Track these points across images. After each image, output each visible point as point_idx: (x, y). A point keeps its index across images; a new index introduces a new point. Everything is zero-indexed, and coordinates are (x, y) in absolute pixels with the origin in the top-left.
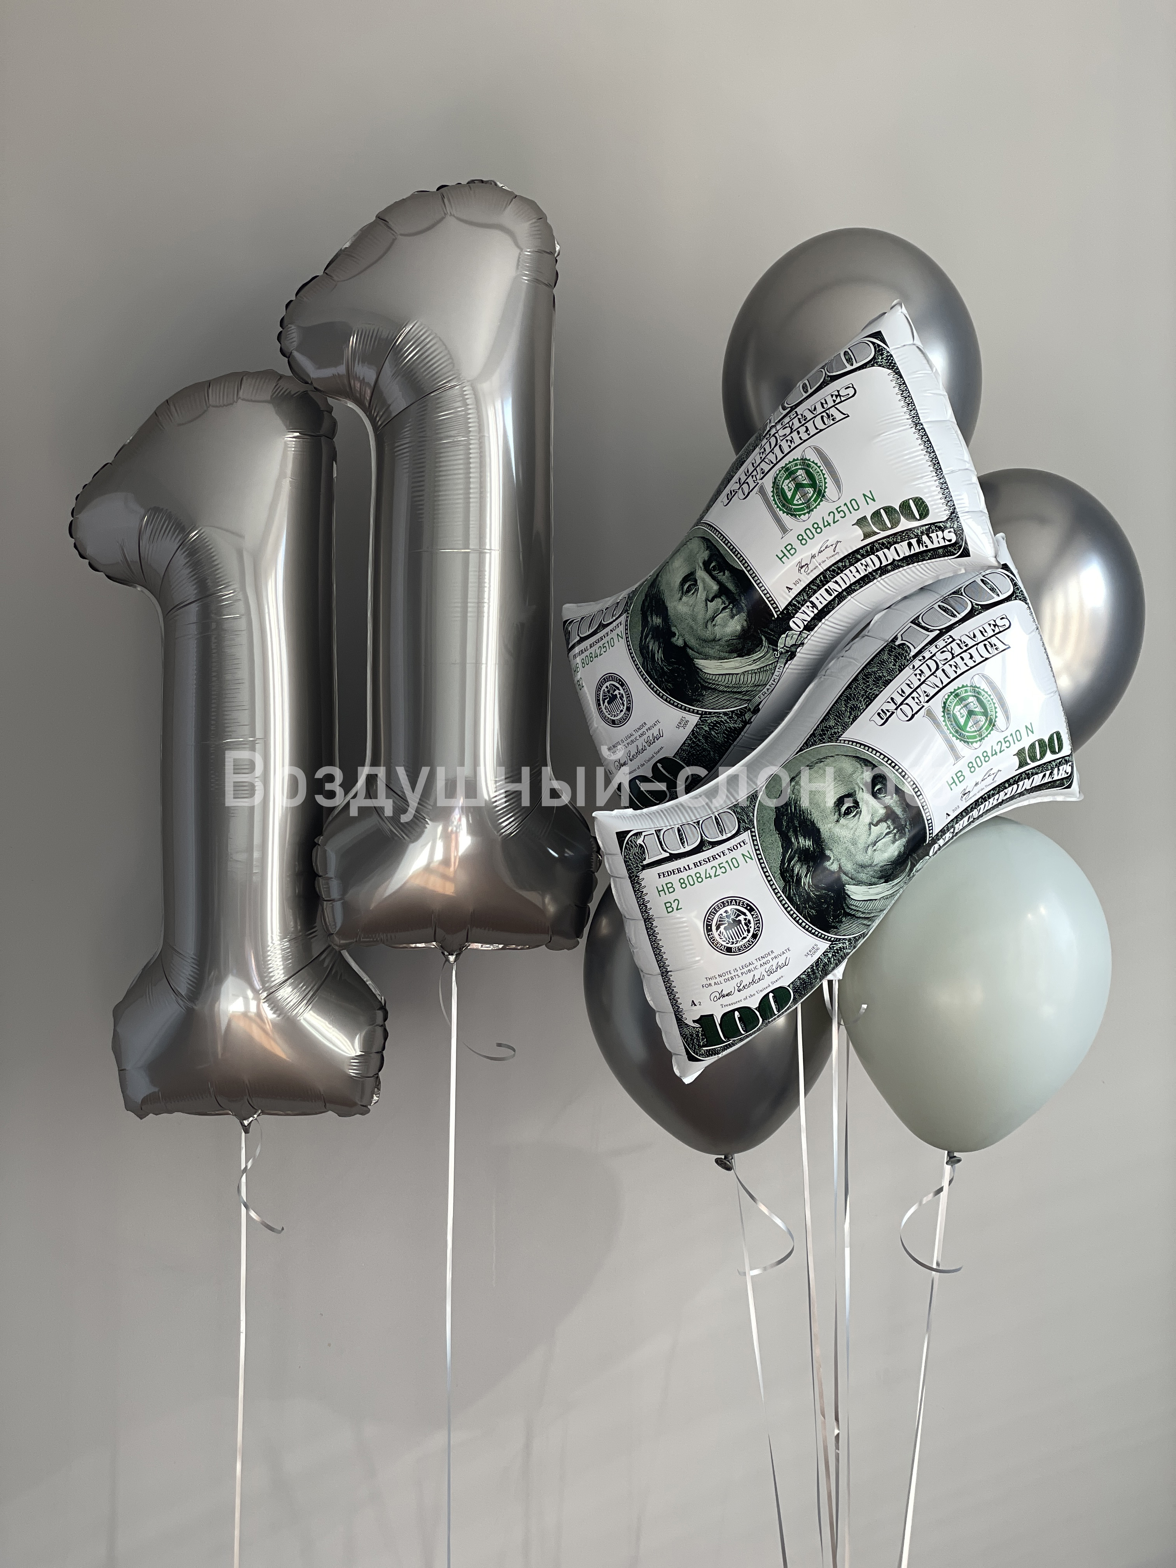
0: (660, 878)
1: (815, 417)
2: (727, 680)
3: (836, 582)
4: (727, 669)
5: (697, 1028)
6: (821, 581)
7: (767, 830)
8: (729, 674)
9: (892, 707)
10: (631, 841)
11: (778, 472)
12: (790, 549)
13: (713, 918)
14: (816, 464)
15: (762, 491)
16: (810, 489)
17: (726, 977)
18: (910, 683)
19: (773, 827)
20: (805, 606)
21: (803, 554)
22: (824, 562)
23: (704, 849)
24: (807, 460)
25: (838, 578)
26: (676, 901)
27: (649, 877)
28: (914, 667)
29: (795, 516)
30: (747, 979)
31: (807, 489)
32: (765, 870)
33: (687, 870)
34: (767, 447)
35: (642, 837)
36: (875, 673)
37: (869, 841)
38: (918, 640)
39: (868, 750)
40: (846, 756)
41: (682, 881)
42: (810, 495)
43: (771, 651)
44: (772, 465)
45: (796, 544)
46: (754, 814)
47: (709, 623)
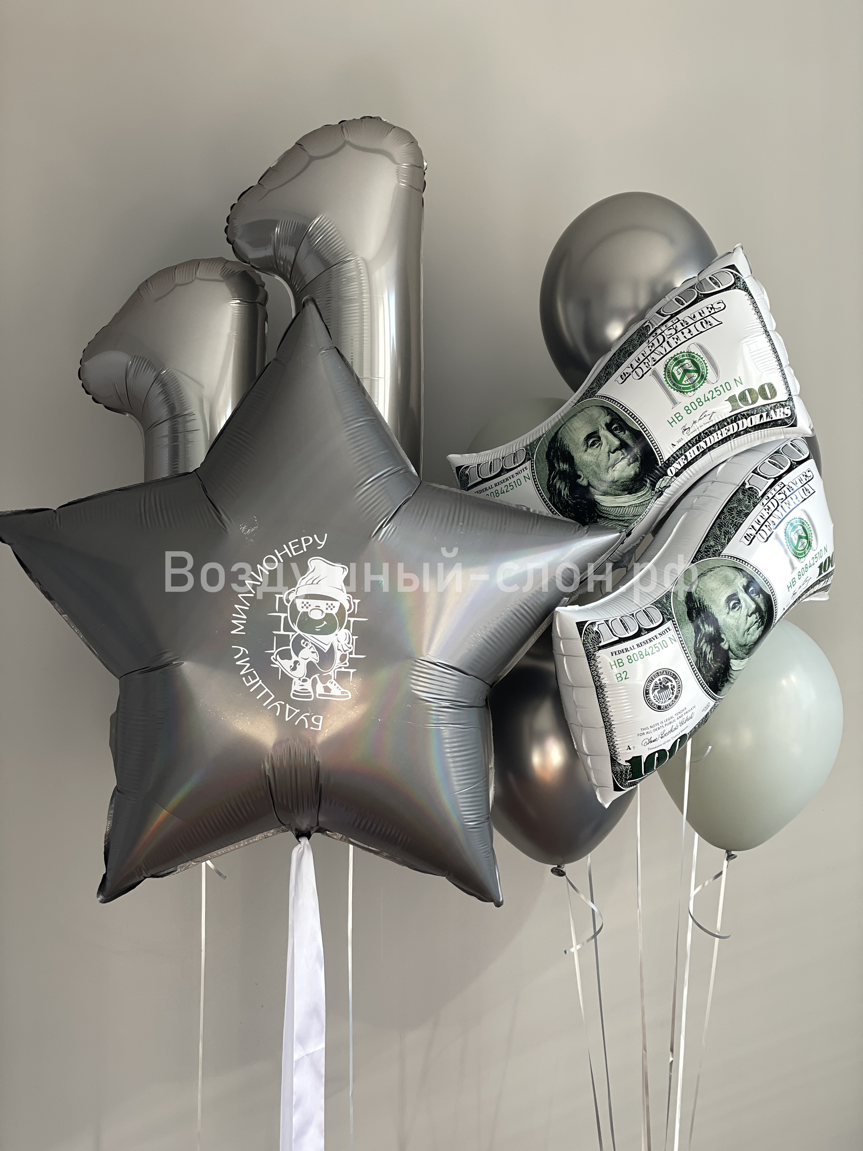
0: (612, 655)
1: (696, 322)
2: (616, 511)
3: (706, 442)
4: (618, 503)
5: (627, 766)
6: (696, 440)
7: (683, 620)
8: (619, 507)
9: (753, 532)
10: (588, 629)
11: (668, 361)
12: (678, 417)
13: (650, 685)
14: (699, 356)
15: (655, 374)
16: (695, 374)
17: (655, 728)
18: (762, 515)
19: (687, 618)
20: (681, 458)
21: (687, 420)
22: (701, 427)
23: (643, 634)
24: (692, 353)
25: (707, 439)
26: (625, 673)
27: (604, 656)
28: (763, 504)
29: (684, 392)
30: (668, 728)
31: (693, 374)
32: (685, 649)
33: (632, 650)
34: (655, 342)
35: (597, 626)
36: (736, 508)
37: (746, 628)
38: (761, 485)
39: (742, 563)
40: (728, 566)
41: (629, 658)
42: (695, 378)
43: (650, 491)
44: (662, 356)
45: (683, 413)
46: (671, 609)
47: (610, 469)
